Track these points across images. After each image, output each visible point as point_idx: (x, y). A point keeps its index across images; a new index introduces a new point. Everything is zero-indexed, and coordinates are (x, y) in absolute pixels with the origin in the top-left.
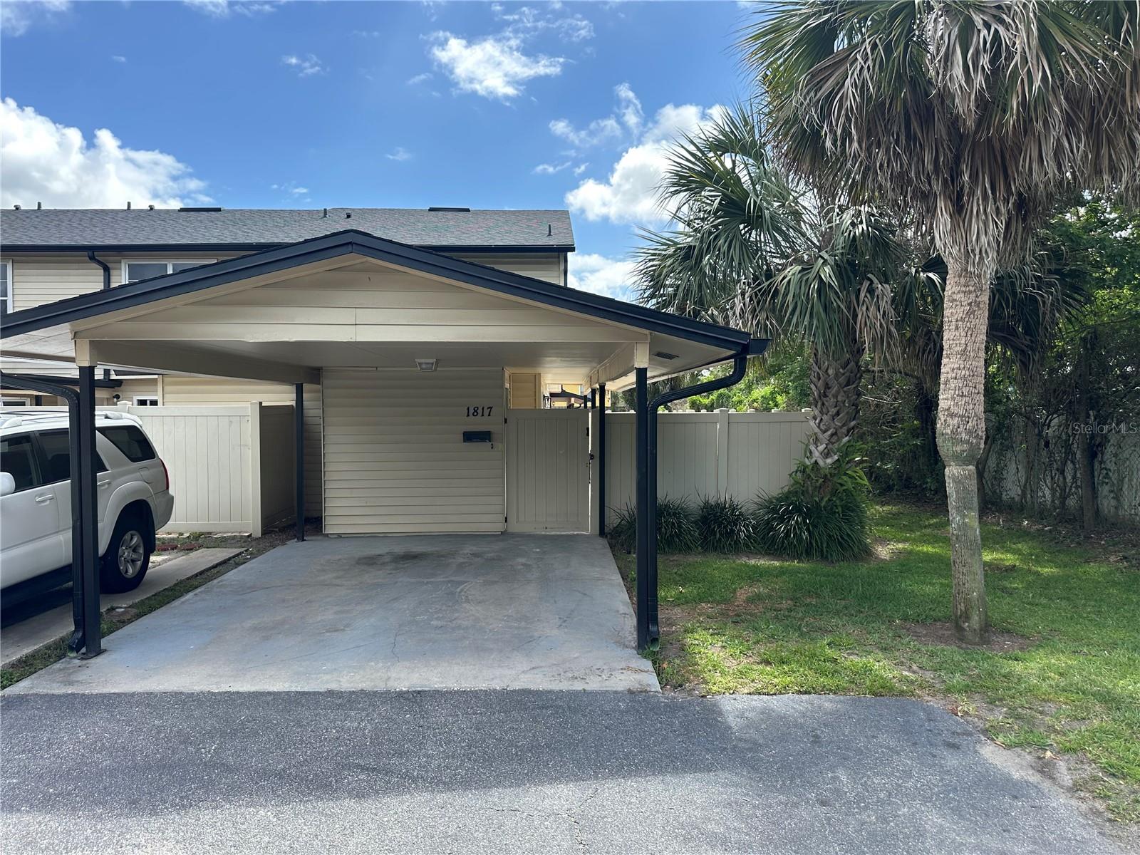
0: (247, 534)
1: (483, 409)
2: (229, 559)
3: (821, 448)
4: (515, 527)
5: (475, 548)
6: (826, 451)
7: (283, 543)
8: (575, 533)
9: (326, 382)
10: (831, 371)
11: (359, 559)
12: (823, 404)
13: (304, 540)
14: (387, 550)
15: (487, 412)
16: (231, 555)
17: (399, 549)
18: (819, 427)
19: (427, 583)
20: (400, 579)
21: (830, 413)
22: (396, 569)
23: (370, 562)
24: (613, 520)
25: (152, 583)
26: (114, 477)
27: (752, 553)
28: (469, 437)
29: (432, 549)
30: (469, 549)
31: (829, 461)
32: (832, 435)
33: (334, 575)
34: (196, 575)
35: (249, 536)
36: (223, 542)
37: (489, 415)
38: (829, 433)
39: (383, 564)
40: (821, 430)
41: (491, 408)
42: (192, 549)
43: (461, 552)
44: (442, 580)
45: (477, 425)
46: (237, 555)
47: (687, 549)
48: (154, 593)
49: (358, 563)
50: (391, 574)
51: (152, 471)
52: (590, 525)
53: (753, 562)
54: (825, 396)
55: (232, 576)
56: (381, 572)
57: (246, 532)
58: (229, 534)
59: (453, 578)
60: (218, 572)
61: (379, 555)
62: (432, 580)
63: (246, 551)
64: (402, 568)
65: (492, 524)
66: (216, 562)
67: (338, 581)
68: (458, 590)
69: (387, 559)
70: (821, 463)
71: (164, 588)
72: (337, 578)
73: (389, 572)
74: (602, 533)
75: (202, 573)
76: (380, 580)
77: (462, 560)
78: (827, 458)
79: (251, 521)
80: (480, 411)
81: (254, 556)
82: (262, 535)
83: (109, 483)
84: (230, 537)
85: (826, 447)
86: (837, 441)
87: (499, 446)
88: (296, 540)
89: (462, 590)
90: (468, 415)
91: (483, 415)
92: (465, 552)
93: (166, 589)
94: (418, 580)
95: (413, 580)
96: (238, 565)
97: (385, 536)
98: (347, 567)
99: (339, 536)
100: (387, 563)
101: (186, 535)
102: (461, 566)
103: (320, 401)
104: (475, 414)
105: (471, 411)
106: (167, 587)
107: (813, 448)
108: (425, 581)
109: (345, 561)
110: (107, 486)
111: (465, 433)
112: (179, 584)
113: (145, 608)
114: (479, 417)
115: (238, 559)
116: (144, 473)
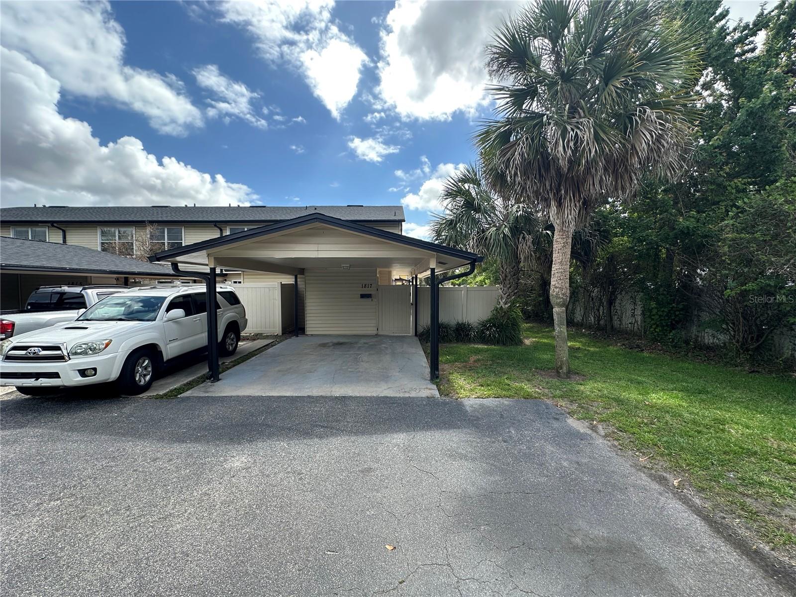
0: (276, 334)
2: (269, 344)
3: (504, 301)
4: (381, 333)
5: (365, 340)
7: (290, 338)
8: (405, 335)
9: (306, 274)
10: (507, 270)
11: (320, 344)
12: (504, 283)
13: (298, 337)
14: (330, 341)
15: (370, 286)
16: (270, 342)
17: (335, 341)
18: (503, 292)
20: (336, 353)
21: (507, 287)
22: (334, 348)
23: (324, 345)
24: (420, 330)
25: (240, 353)
26: (224, 311)
27: (476, 343)
28: (363, 296)
29: (348, 341)
30: (363, 341)
31: (507, 306)
32: (508, 296)
36: (267, 337)
39: (329, 346)
41: (371, 284)
42: (255, 340)
43: (360, 342)
44: (352, 353)
45: (366, 291)
46: (272, 342)
47: (450, 341)
48: (240, 357)
49: (319, 346)
50: (332, 350)
51: (239, 309)
52: (412, 332)
53: (476, 346)
54: (505, 280)
55: (270, 350)
56: (328, 349)
58: (269, 334)
59: (356, 352)
60: (265, 349)
61: (328, 343)
62: (348, 353)
63: (276, 341)
64: (336, 348)
65: (371, 331)
66: (264, 345)
67: (311, 353)
69: (331, 344)
70: (503, 306)
72: (311, 351)
74: (416, 335)
75: (258, 349)
76: (328, 353)
77: (360, 345)
79: (278, 329)
80: (367, 286)
81: (279, 342)
82: (282, 334)
85: (506, 301)
86: (510, 298)
87: (375, 300)
88: (295, 336)
89: (360, 357)
90: (362, 288)
95: (341, 353)
96: (272, 346)
97: (330, 336)
98: (315, 347)
99: (312, 335)
100: (331, 346)
101: (252, 334)
102: (360, 347)
103: (304, 282)
105: (364, 286)
106: (245, 355)
107: (500, 301)
108: (345, 353)
109: (314, 345)
110: (221, 315)
111: (361, 295)
112: (250, 353)
113: (236, 363)
114: (367, 288)
115: (272, 344)
116: (236, 310)
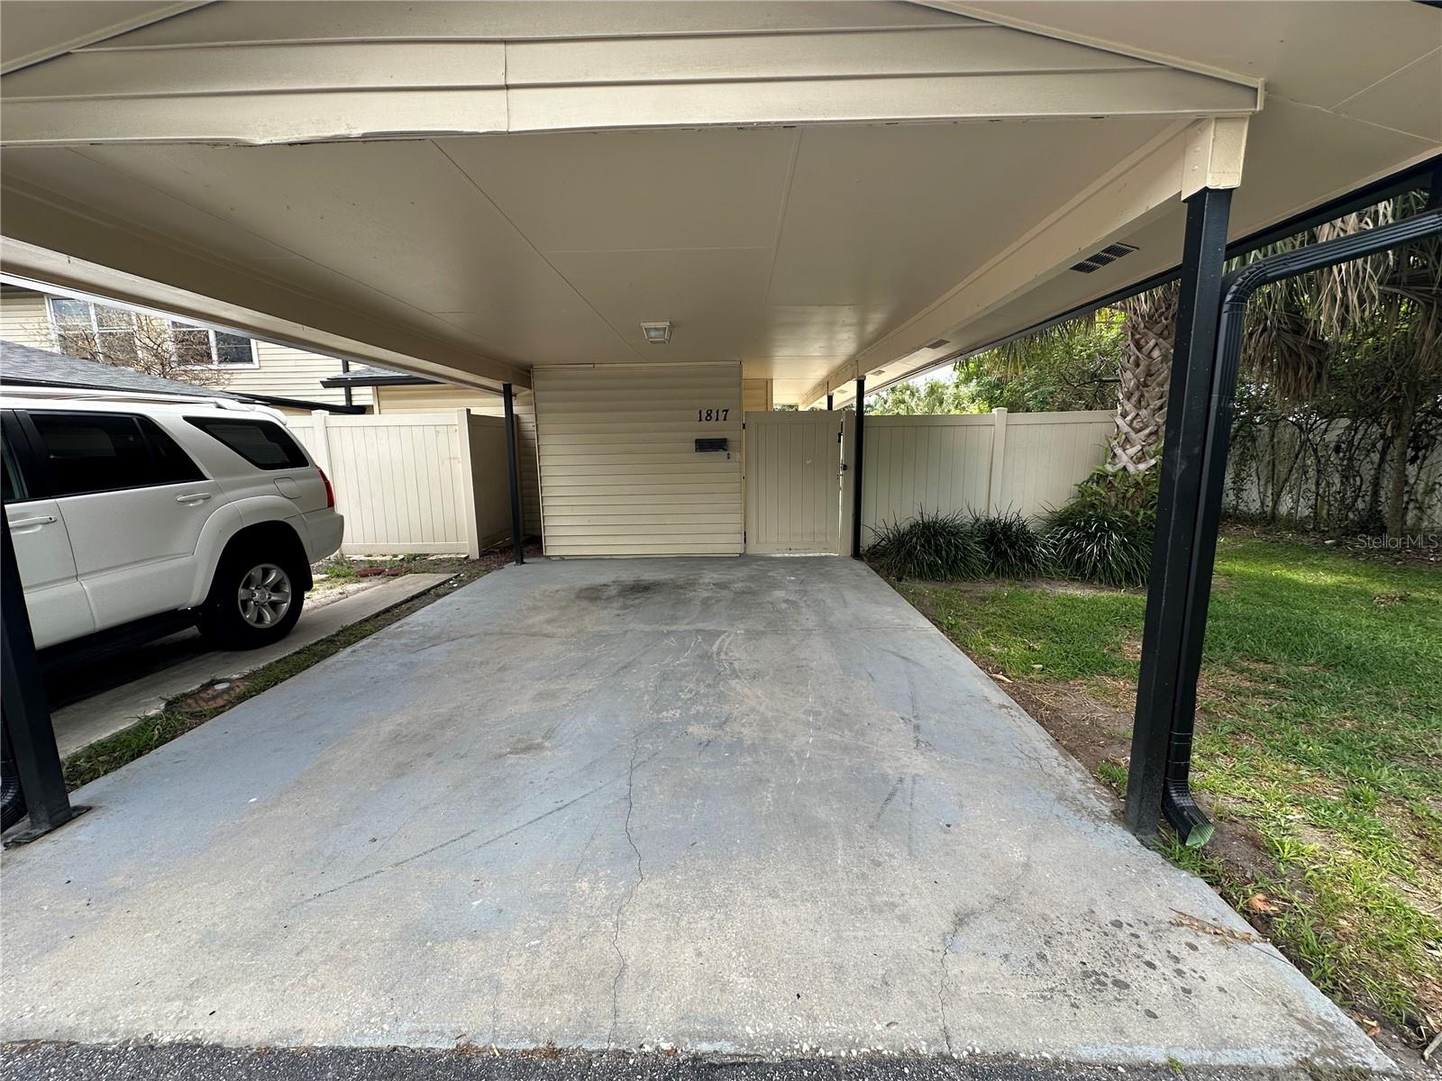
0: (464, 556)
1: (717, 412)
2: (429, 590)
3: (1132, 451)
4: (754, 549)
5: (715, 576)
6: (1140, 453)
7: (500, 567)
8: (823, 554)
9: (537, 383)
10: (1156, 354)
11: (581, 591)
12: (1142, 396)
13: (523, 563)
14: (613, 578)
15: (722, 415)
16: (437, 583)
17: (628, 576)
18: (1130, 425)
19: (669, 633)
20: (631, 626)
21: (1152, 407)
22: (625, 607)
23: (592, 595)
24: (868, 539)
26: (219, 489)
27: (1053, 579)
28: (704, 445)
29: (666, 577)
30: (709, 577)
31: (1142, 467)
32: (1151, 434)
33: (548, 616)
34: (378, 615)
35: (466, 558)
37: (725, 420)
38: (1147, 431)
39: (609, 598)
40: (1133, 429)
41: (727, 411)
42: (397, 575)
43: (701, 581)
44: (687, 627)
45: (711, 431)
46: (443, 583)
47: (973, 575)
48: (298, 649)
49: (579, 597)
50: (619, 615)
51: (299, 482)
52: (839, 546)
54: (1146, 385)
55: (422, 617)
56: (606, 612)
57: (464, 554)
58: (445, 556)
59: (700, 625)
60: (408, 609)
61: (605, 585)
62: (674, 628)
63: (456, 577)
64: (631, 606)
65: (727, 544)
66: (411, 595)
67: (549, 629)
68: (715, 648)
69: (613, 591)
70: (1131, 468)
71: (319, 639)
72: (549, 622)
73: (617, 612)
74: (857, 553)
75: (387, 610)
76: (606, 627)
77: (706, 594)
78: (1139, 463)
79: (468, 543)
80: (714, 415)
81: (462, 583)
82: (480, 556)
83: (207, 498)
84: (447, 558)
85: (1142, 449)
86: (1156, 442)
87: (736, 456)
88: (514, 563)
89: (720, 649)
90: (700, 420)
91: (717, 420)
92: (707, 581)
93: (322, 640)
94: (656, 627)
95: (647, 628)
96: (439, 596)
97: (611, 559)
98: (564, 603)
99: (562, 558)
100: (614, 597)
101: (401, 557)
102: (706, 603)
103: (531, 404)
104: (709, 418)
105: (704, 415)
106: (324, 637)
107: (1119, 451)
108: (665, 629)
109: (563, 594)
110: (201, 502)
111: (697, 441)
112: (344, 630)
113: (260, 681)
114: (713, 421)
115: (441, 590)
116: (283, 485)
